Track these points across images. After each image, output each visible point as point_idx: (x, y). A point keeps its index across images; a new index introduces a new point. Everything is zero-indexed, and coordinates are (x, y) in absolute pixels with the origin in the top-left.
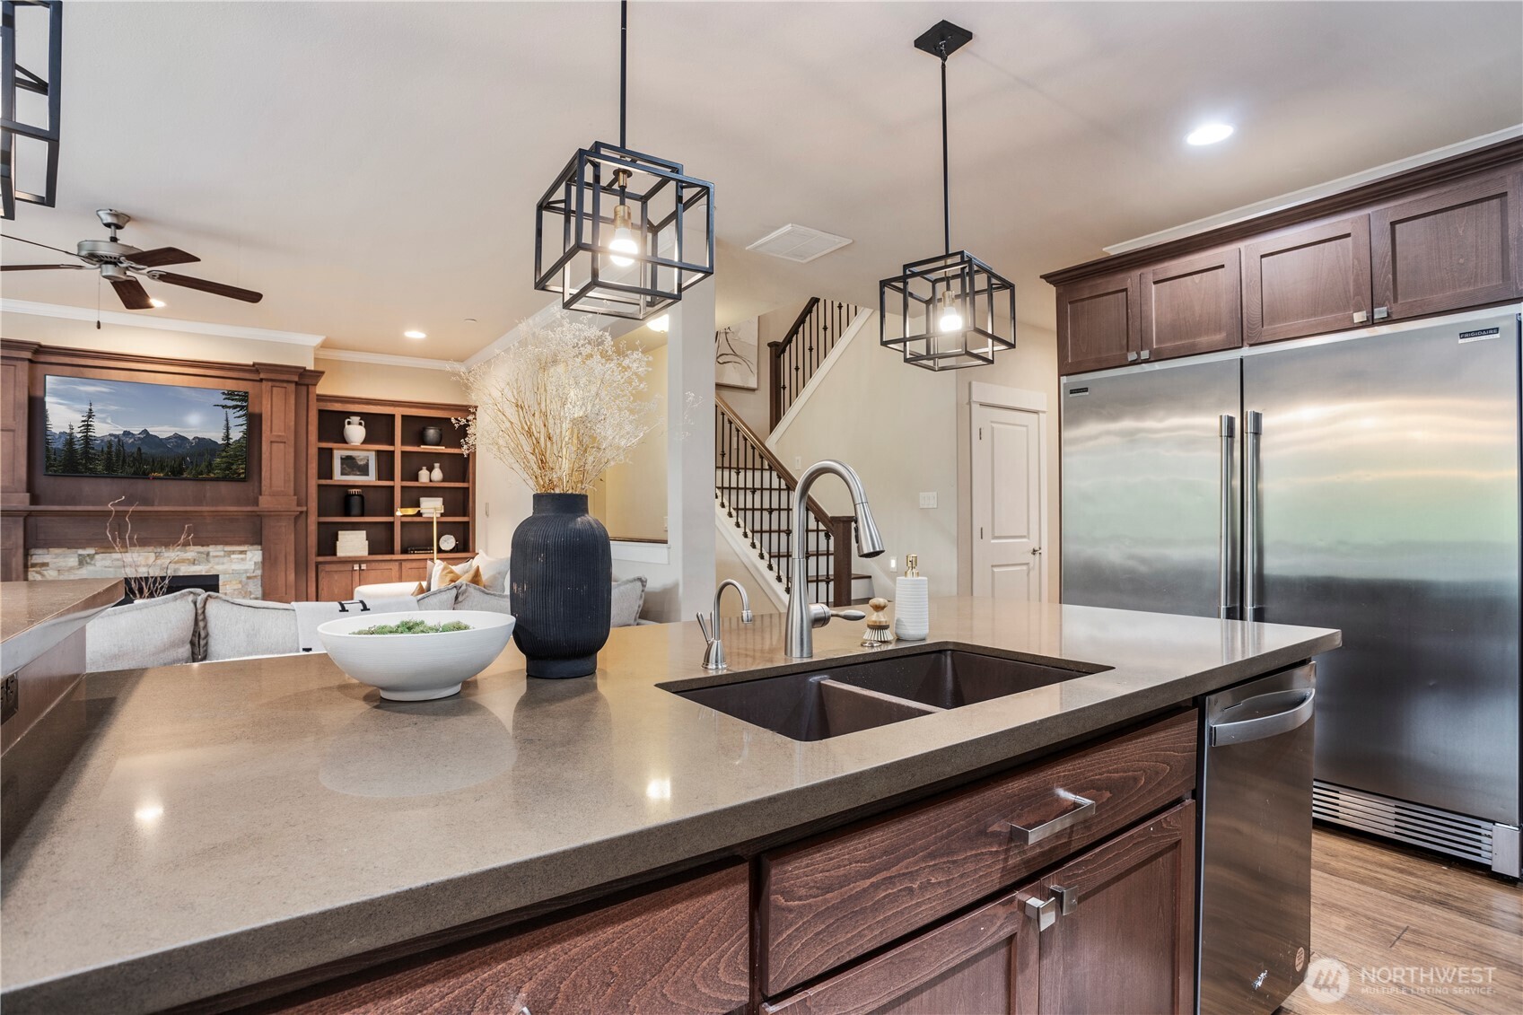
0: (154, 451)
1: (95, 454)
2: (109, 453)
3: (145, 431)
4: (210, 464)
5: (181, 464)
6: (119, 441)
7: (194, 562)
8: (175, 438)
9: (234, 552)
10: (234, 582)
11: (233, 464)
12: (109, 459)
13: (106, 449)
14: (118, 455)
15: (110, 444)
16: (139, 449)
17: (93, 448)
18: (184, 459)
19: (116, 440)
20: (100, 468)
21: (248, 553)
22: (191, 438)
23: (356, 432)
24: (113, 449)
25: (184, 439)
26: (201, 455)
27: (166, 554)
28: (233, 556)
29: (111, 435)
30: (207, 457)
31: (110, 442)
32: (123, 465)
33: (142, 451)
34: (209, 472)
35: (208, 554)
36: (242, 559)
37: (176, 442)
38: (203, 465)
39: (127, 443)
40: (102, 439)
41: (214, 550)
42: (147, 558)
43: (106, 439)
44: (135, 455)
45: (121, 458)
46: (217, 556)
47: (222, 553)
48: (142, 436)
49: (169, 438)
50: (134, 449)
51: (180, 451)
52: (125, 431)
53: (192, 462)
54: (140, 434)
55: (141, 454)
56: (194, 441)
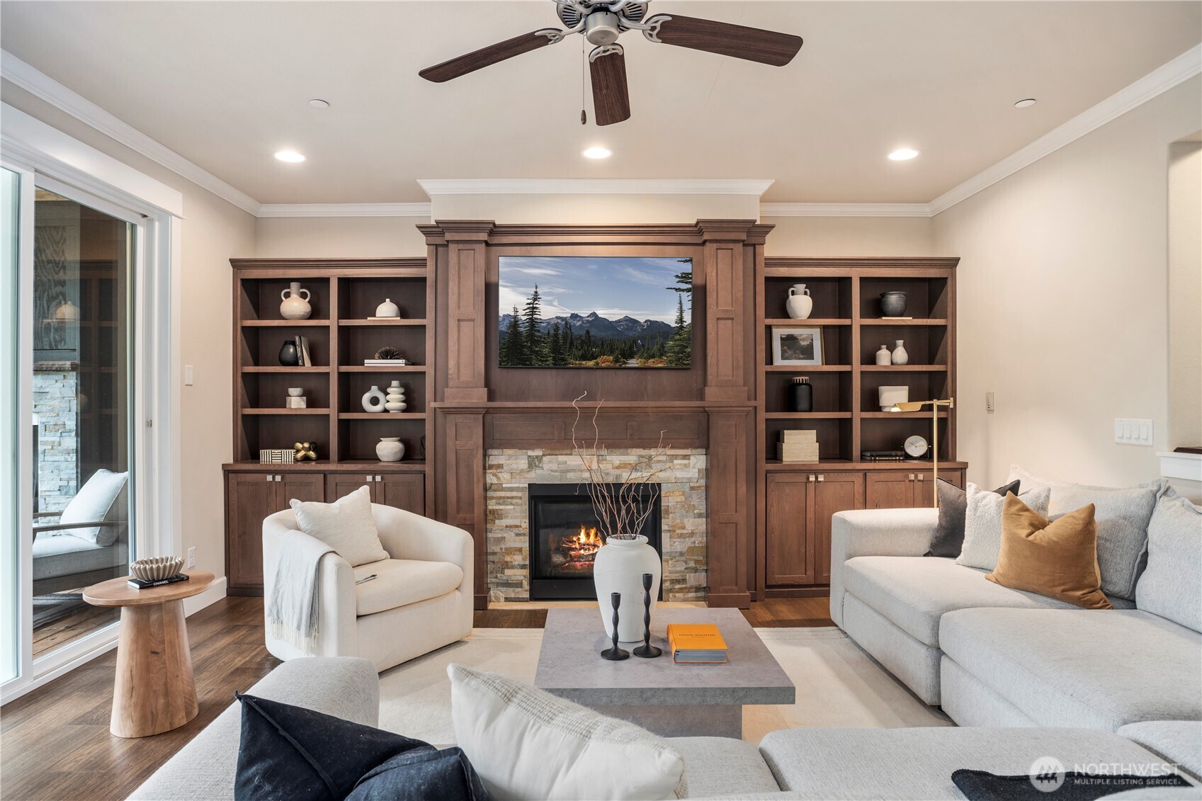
0: (603, 334)
1: (540, 337)
2: (556, 335)
3: (594, 314)
4: (663, 347)
5: (631, 348)
6: (566, 323)
7: (635, 468)
8: (625, 321)
9: (676, 457)
10: (677, 493)
11: (687, 347)
12: (556, 341)
13: (552, 332)
14: (565, 338)
15: (556, 327)
16: (588, 332)
17: (539, 331)
18: (635, 342)
19: (563, 323)
20: (546, 351)
21: (692, 458)
22: (642, 321)
23: (801, 303)
24: (560, 332)
25: (635, 322)
26: (653, 338)
27: (608, 458)
28: (675, 462)
29: (557, 318)
30: (659, 340)
31: (558, 325)
32: (570, 348)
33: (591, 334)
34: (661, 355)
35: (650, 458)
36: (685, 465)
37: (627, 325)
38: (656, 348)
39: (575, 325)
40: (548, 321)
41: (658, 454)
42: (590, 461)
43: (552, 322)
44: (583, 338)
45: (569, 341)
46: (659, 461)
47: (663, 458)
48: (590, 319)
49: (619, 321)
50: (583, 333)
51: (631, 334)
52: (572, 314)
53: (643, 345)
54: (588, 317)
55: (589, 337)
56: (645, 324)
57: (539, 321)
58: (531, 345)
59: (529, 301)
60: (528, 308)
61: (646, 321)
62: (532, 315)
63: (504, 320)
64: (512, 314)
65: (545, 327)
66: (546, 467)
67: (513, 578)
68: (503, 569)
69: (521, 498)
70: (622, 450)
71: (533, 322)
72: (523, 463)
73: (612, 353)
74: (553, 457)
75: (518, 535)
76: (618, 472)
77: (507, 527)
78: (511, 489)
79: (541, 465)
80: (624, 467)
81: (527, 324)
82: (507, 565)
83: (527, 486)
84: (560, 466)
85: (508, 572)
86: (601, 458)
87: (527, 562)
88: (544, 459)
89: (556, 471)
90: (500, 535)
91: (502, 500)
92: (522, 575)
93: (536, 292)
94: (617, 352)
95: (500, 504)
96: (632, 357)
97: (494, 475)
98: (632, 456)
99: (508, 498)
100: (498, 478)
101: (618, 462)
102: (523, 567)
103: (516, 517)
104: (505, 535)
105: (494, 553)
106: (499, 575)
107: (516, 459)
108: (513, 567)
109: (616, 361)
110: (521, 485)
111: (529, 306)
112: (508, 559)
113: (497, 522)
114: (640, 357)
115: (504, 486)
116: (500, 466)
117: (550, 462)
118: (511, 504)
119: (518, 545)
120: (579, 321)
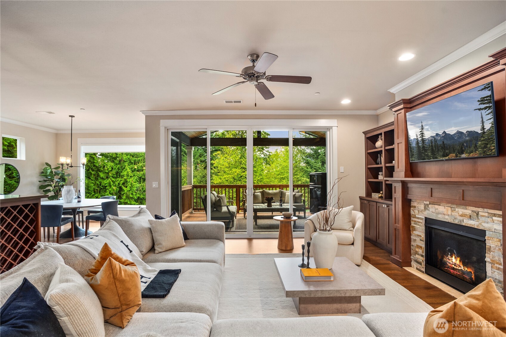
0: (449, 142)
1: (427, 147)
2: (432, 146)
3: (444, 132)
4: (476, 146)
5: (462, 148)
6: (435, 139)
7: (470, 218)
8: (458, 133)
12: (432, 149)
13: (430, 144)
14: (435, 146)
16: (443, 142)
17: (426, 145)
18: (463, 145)
19: (434, 139)
20: (430, 154)
22: (465, 132)
24: (433, 144)
25: (461, 133)
26: (471, 141)
27: (457, 209)
29: (431, 137)
30: (474, 142)
31: (431, 140)
32: (438, 152)
33: (445, 143)
34: (476, 150)
35: (478, 214)
37: (458, 136)
38: (473, 147)
39: (438, 139)
40: (428, 139)
41: (482, 212)
42: (447, 210)
43: (430, 139)
44: (442, 146)
45: (437, 148)
46: (483, 216)
48: (443, 135)
49: (455, 134)
50: (441, 143)
51: (461, 140)
52: (436, 134)
53: (467, 146)
54: (442, 134)
55: (444, 145)
56: (466, 134)
57: (425, 140)
58: (424, 152)
59: (421, 130)
60: (421, 134)
61: (467, 132)
62: (422, 137)
63: (414, 141)
64: (416, 138)
65: (428, 143)
66: (431, 210)
67: (419, 260)
68: (416, 254)
69: (422, 223)
70: (463, 207)
71: (423, 140)
72: (422, 207)
73: (454, 152)
74: (433, 205)
75: (421, 240)
76: (461, 218)
77: (417, 235)
78: (418, 218)
79: (428, 209)
80: (464, 217)
81: (421, 142)
82: (416, 253)
83: (424, 217)
84: (436, 210)
85: (417, 256)
86: (452, 209)
87: (424, 254)
88: (430, 206)
89: (434, 213)
90: (415, 238)
91: (416, 223)
92: (422, 259)
93: (422, 125)
94: (456, 151)
95: (414, 224)
96: (463, 153)
97: (413, 211)
98: (468, 211)
99: (418, 222)
100: (414, 212)
101: (461, 213)
102: (422, 256)
103: (420, 232)
104: (417, 239)
105: (413, 246)
106: (414, 256)
107: (420, 204)
108: (418, 254)
109: (457, 156)
110: (422, 217)
111: (421, 133)
112: (417, 250)
113: (414, 232)
114: (466, 153)
115: (417, 216)
116: (415, 207)
117: (432, 208)
118: (419, 225)
119: (420, 245)
120: (439, 137)
